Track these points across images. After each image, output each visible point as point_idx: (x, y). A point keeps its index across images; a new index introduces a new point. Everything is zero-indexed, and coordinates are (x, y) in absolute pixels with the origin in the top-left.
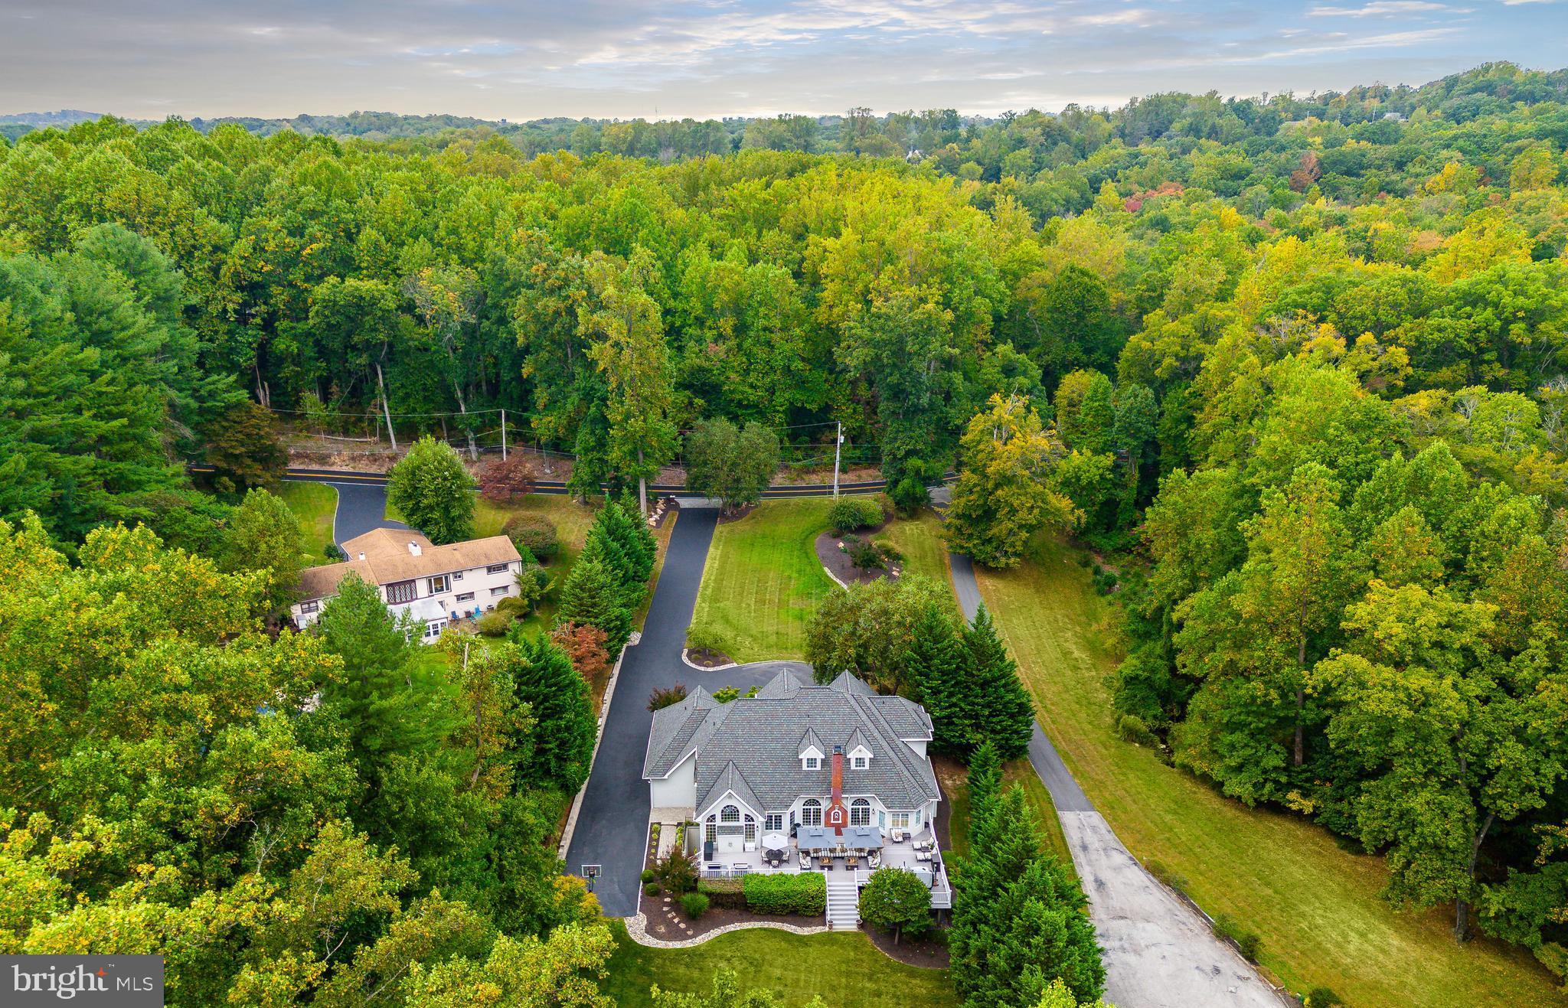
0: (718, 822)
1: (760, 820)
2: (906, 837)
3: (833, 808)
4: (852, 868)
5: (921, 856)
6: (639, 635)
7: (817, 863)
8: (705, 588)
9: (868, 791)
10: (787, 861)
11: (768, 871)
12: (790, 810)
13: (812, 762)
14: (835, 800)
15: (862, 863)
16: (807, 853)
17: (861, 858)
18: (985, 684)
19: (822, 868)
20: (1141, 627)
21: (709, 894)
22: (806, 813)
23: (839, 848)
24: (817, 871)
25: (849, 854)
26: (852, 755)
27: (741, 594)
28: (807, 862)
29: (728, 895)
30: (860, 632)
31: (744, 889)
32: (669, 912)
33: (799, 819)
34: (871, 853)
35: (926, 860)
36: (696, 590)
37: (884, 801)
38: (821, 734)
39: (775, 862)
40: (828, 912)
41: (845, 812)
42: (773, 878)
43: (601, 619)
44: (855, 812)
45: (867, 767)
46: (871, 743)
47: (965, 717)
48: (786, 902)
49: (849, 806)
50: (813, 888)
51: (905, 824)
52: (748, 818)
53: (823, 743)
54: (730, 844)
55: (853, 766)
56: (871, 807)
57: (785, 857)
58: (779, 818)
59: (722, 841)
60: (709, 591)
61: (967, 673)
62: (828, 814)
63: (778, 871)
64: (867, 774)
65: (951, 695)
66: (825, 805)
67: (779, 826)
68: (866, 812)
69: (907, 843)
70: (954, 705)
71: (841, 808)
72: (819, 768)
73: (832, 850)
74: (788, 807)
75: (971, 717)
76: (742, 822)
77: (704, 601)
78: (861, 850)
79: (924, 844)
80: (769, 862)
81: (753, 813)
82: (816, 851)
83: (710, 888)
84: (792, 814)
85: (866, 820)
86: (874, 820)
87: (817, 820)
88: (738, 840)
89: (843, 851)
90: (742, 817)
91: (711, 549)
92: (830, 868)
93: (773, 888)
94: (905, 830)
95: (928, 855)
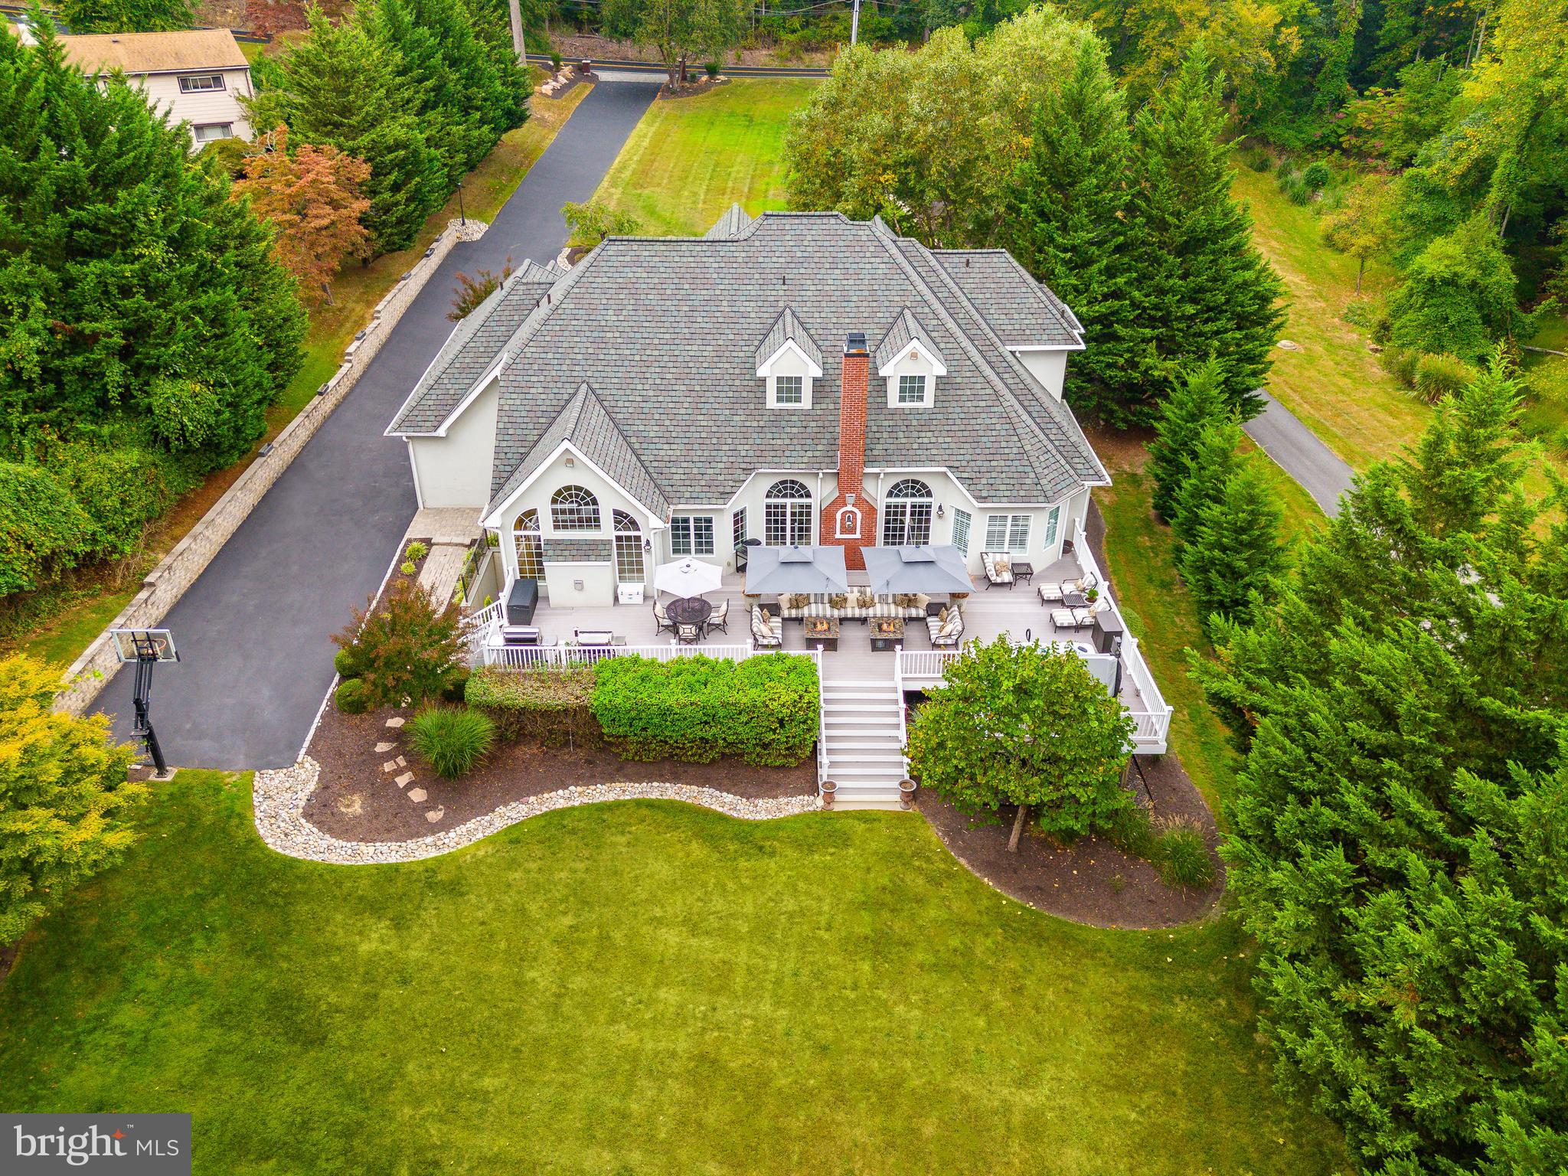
0: (546, 530)
1: (653, 526)
2: (1022, 573)
3: (840, 502)
4: (889, 645)
5: (1064, 616)
6: (484, 227)
7: (797, 634)
8: (620, 171)
9: (932, 460)
10: (722, 627)
11: (667, 651)
12: (733, 505)
13: (789, 387)
14: (848, 481)
15: (913, 633)
16: (774, 609)
17: (909, 620)
18: (1191, 246)
19: (811, 643)
20: (1428, 210)
21: (495, 711)
22: (774, 516)
23: (853, 596)
24: (796, 651)
25: (878, 610)
26: (892, 369)
27: (683, 179)
28: (771, 629)
29: (546, 714)
30: (909, 126)
31: (595, 698)
32: (389, 756)
33: (756, 527)
34: (934, 609)
35: (1079, 628)
36: (604, 170)
37: (970, 482)
38: (814, 323)
39: (688, 630)
40: (824, 759)
41: (870, 512)
42: (677, 669)
43: (364, 140)
44: (894, 514)
45: (928, 401)
46: (939, 341)
47: (1137, 322)
48: (710, 733)
49: (878, 494)
50: (783, 696)
51: (1019, 539)
52: (622, 518)
53: (817, 343)
54: (579, 585)
55: (893, 401)
56: (934, 502)
57: (715, 617)
58: (705, 527)
59: (558, 578)
60: (626, 174)
61: (1150, 220)
62: (827, 516)
63: (691, 652)
64: (926, 420)
65: (1110, 272)
66: (821, 492)
67: (705, 544)
68: (922, 514)
69: (1022, 584)
70: (1116, 295)
71: (860, 502)
72: (806, 403)
73: (837, 602)
74: (725, 495)
75: (1152, 322)
76: (607, 531)
77: (614, 184)
78: (909, 601)
79: (1069, 588)
80: (674, 629)
81: (636, 509)
82: (797, 602)
83: (497, 694)
84: (739, 518)
85: (921, 532)
86: (941, 532)
87: (802, 533)
88: (600, 574)
89: (863, 604)
90: (607, 519)
91: (641, 126)
92: (831, 645)
93: (673, 697)
94: (1019, 556)
95: (1082, 615)
